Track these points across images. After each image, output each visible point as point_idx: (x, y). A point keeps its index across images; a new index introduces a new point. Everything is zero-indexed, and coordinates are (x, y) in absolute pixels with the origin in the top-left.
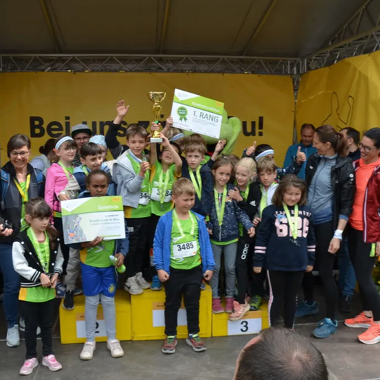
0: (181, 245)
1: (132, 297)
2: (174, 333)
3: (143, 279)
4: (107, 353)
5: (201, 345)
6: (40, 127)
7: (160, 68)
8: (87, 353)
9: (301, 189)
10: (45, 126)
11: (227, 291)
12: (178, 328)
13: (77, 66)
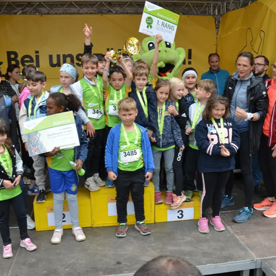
0: (127, 152)
1: (91, 193)
2: (125, 221)
3: (99, 179)
4: (72, 238)
5: (147, 230)
6: (15, 59)
7: (110, 11)
8: (56, 239)
9: (226, 105)
10: (19, 59)
11: (168, 186)
12: (128, 217)
13: (43, 10)
